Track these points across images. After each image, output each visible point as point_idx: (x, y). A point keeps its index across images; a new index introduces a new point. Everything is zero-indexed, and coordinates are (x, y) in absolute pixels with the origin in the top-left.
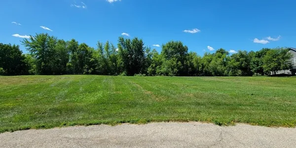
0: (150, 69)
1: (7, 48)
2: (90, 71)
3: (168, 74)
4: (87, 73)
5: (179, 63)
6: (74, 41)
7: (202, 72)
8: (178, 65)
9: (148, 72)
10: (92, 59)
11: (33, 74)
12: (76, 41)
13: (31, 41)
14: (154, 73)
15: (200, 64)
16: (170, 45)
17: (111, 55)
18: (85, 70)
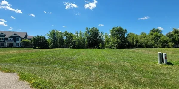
0: (100, 45)
1: (40, 38)
2: (72, 46)
3: (112, 47)
4: (71, 48)
5: (119, 40)
6: (66, 32)
7: (136, 45)
8: (118, 41)
9: (99, 46)
10: (73, 41)
11: (50, 48)
12: (68, 32)
13: (49, 34)
14: (103, 47)
15: (135, 40)
16: (114, 30)
17: (82, 38)
18: (70, 46)
